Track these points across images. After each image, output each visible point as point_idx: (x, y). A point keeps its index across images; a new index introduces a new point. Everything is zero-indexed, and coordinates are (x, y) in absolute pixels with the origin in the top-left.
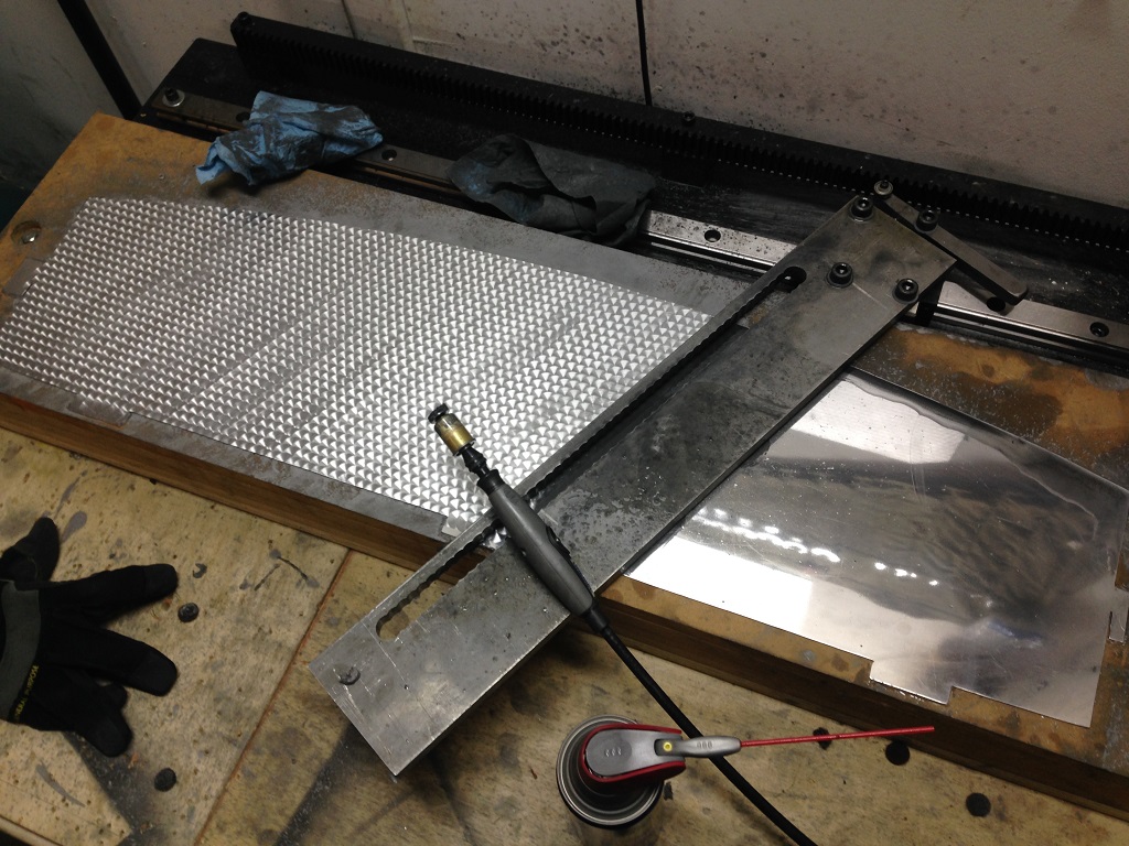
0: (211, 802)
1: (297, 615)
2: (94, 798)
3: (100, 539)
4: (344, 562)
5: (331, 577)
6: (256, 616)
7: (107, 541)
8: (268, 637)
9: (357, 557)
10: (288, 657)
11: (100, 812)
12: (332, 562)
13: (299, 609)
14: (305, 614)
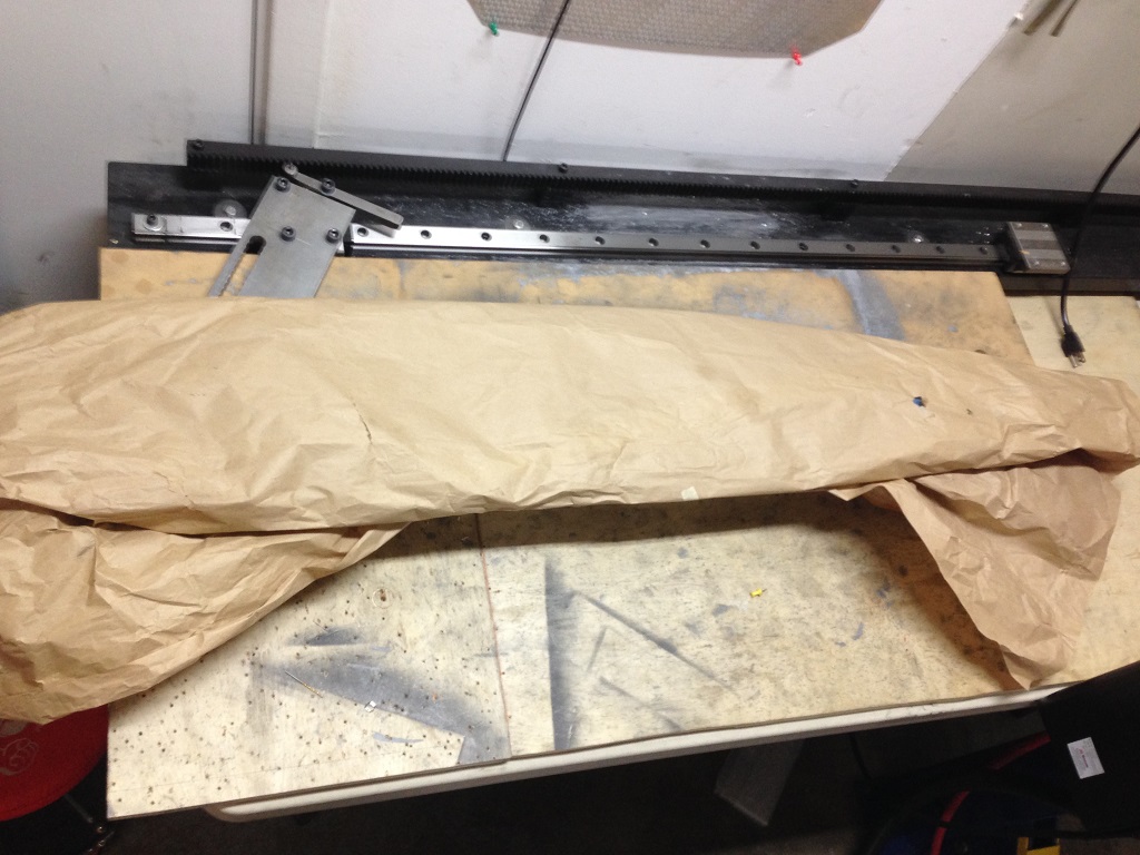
0: (499, 697)
2: (425, 731)
6: (448, 578)
8: (464, 586)
10: (485, 594)
11: (435, 738)
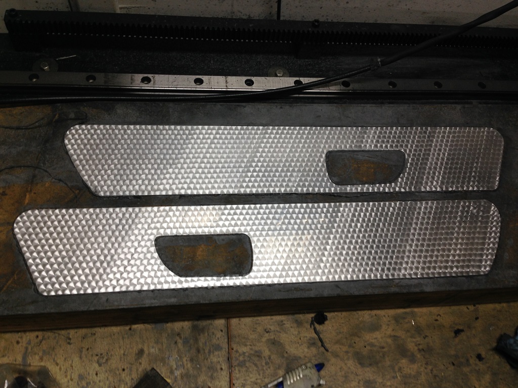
1: (219, 371)
3: (66, 380)
4: (228, 327)
5: (226, 340)
7: (72, 380)
9: (234, 321)
12: (222, 331)
13: (219, 367)
14: (223, 368)
